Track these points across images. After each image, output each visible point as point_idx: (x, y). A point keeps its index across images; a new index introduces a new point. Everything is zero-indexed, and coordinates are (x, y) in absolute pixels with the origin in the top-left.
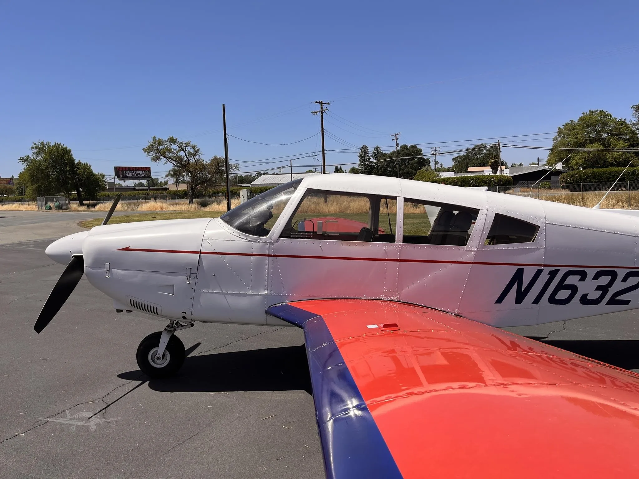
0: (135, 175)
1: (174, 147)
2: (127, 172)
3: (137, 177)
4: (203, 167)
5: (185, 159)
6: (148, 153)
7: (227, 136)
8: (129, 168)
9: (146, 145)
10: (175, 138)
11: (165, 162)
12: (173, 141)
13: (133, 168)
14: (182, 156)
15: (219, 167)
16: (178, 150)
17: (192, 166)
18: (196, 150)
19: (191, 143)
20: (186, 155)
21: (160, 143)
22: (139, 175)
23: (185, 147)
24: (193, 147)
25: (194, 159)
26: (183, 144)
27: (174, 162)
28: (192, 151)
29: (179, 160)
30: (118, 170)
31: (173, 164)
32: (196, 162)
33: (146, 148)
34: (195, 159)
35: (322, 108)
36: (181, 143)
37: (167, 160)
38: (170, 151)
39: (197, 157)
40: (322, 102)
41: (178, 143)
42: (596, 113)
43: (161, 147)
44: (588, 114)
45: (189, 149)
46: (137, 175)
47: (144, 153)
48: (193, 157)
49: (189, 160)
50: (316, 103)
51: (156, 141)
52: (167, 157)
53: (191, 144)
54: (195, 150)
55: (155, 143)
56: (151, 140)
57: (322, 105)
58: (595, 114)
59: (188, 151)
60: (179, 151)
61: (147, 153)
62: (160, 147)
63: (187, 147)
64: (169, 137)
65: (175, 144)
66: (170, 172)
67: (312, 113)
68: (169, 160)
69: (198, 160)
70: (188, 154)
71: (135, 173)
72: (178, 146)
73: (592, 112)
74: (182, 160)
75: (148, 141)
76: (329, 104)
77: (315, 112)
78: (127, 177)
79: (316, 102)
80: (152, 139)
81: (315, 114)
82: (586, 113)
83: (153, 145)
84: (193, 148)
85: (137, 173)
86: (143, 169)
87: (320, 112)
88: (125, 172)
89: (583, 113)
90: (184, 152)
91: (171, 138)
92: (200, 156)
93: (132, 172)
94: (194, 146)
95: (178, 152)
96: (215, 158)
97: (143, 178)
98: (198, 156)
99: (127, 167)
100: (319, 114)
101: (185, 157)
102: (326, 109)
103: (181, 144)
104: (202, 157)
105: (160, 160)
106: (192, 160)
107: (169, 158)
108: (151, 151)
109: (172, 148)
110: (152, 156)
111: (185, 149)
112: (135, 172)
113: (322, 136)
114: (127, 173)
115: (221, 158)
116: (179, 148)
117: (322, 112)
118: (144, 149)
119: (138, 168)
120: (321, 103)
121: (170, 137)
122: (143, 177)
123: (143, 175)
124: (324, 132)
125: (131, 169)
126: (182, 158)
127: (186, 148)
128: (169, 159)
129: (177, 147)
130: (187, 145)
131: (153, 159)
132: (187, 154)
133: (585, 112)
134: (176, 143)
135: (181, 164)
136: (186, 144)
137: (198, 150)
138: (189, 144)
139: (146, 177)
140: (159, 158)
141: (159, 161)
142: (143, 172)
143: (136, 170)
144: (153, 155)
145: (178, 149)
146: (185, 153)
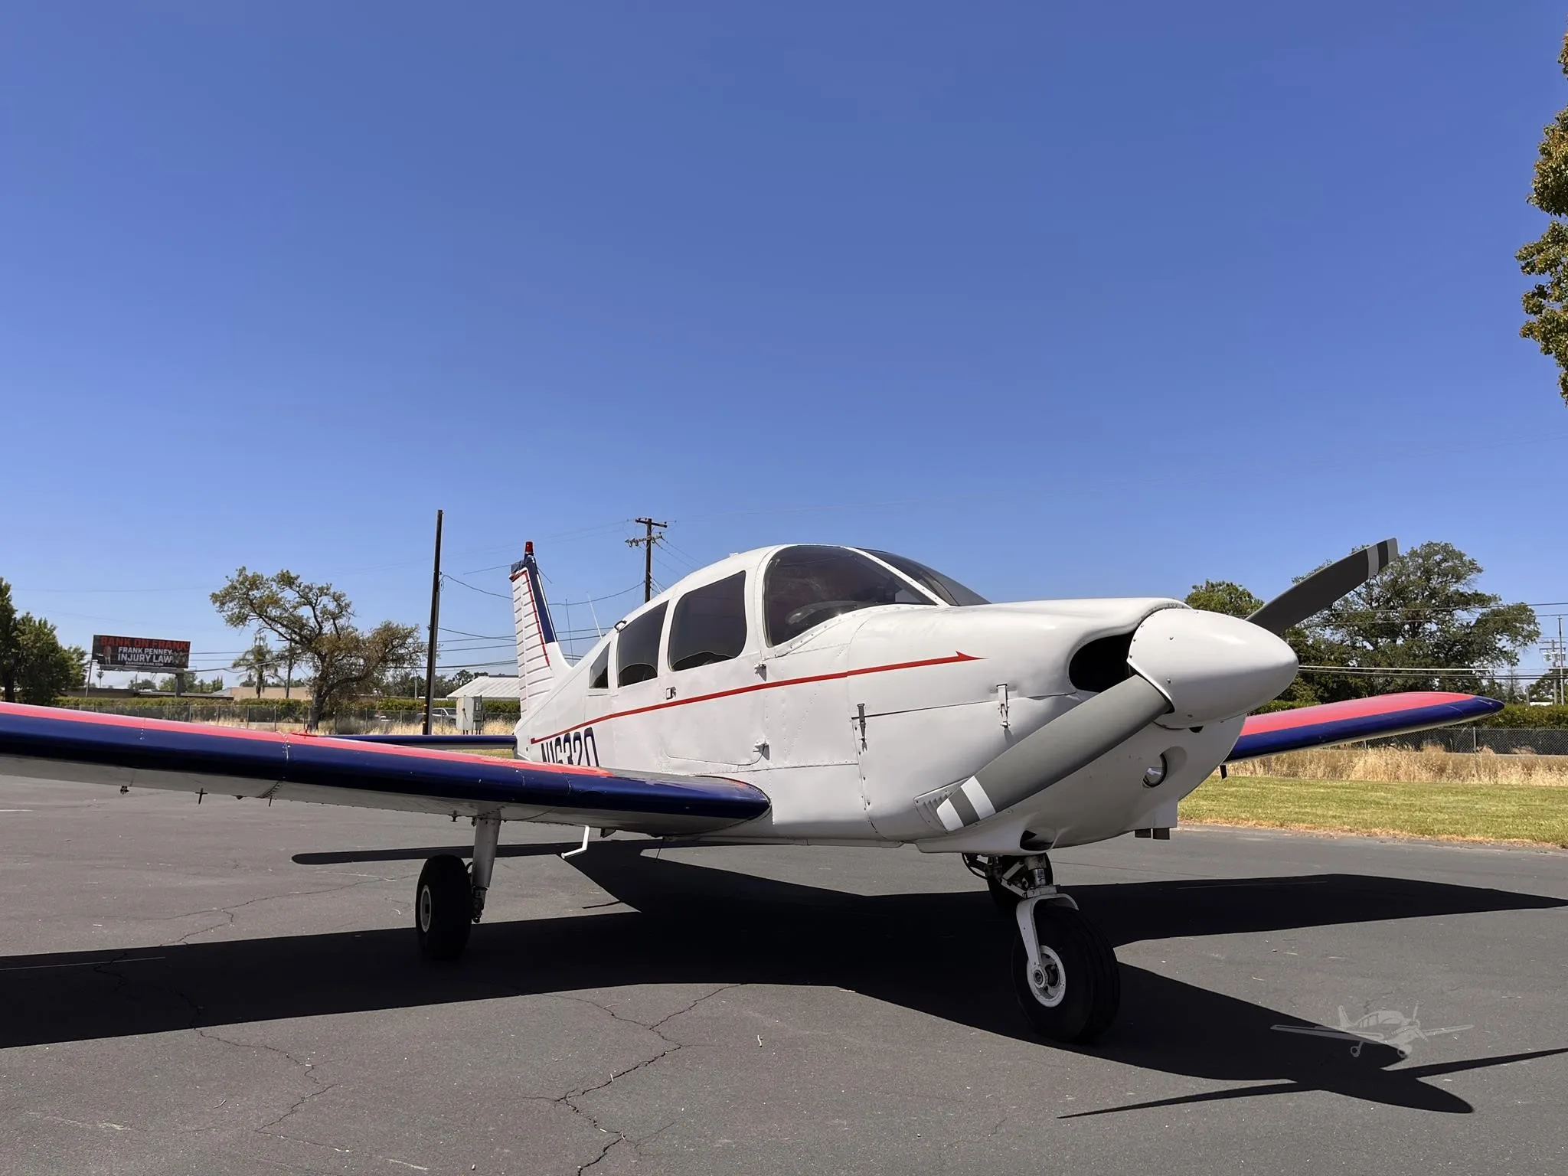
0: (146, 659)
1: (289, 596)
2: (125, 649)
3: (151, 664)
4: (355, 645)
5: (312, 622)
6: (223, 604)
7: (440, 577)
8: (132, 640)
9: (221, 586)
10: (292, 575)
11: (260, 629)
12: (287, 580)
13: (143, 641)
14: (305, 617)
15: (394, 647)
16: (297, 603)
17: (330, 641)
18: (343, 604)
19: (332, 588)
20: (316, 617)
21: (255, 583)
22: (157, 659)
23: (315, 598)
24: (337, 598)
25: (333, 626)
26: (311, 590)
27: (282, 630)
28: (332, 606)
29: (295, 625)
30: (102, 644)
31: (280, 634)
32: (337, 632)
33: (217, 593)
34: (335, 626)
35: (649, 533)
36: (307, 587)
37: (266, 623)
38: (275, 602)
39: (341, 622)
40: (650, 520)
41: (299, 587)
42: (1221, 588)
43: (255, 593)
44: (1204, 588)
45: (326, 601)
46: (151, 660)
47: (212, 603)
48: (332, 620)
49: (321, 628)
50: (637, 521)
51: (246, 578)
52: (270, 618)
53: (332, 591)
54: (339, 605)
55: (242, 583)
56: (235, 576)
57: (650, 528)
58: (1218, 591)
59: (321, 606)
60: (300, 604)
61: (218, 604)
62: (253, 592)
63: (320, 596)
64: (280, 572)
65: (291, 588)
66: (247, 657)
67: (627, 541)
68: (270, 625)
69: (342, 629)
70: (321, 613)
71: (148, 654)
72: (298, 592)
73: (1213, 586)
74: (303, 626)
75: (227, 577)
76: (666, 526)
77: (634, 541)
78: (123, 663)
79: (639, 521)
80: (237, 573)
81: (634, 544)
82: (1201, 587)
83: (238, 586)
84: (336, 601)
85: (152, 655)
86: (170, 646)
87: (645, 542)
88: (120, 650)
89: (1194, 587)
90: (311, 608)
91: (283, 575)
92: (349, 618)
93: (140, 651)
94: (340, 596)
95: (295, 608)
96: (385, 627)
97: (167, 667)
98: (345, 618)
99: (127, 638)
100: (643, 545)
101: (313, 620)
102: (659, 535)
103: (307, 590)
104: (354, 622)
105: (247, 623)
106: (328, 628)
107: (272, 621)
108: (231, 602)
109: (282, 597)
110: (230, 613)
111: (314, 601)
112: (146, 650)
113: (646, 591)
114: (125, 653)
115: (401, 626)
116: (302, 597)
117: (649, 542)
118: (214, 594)
119: (158, 641)
120: (649, 523)
121: (282, 571)
122: (166, 665)
123: (168, 659)
124: (651, 585)
125: (138, 644)
126: (304, 621)
127: (317, 600)
128: (270, 622)
129: (297, 595)
130: (322, 591)
131: (232, 619)
132: (318, 613)
133: (1199, 585)
134: (294, 587)
135: (299, 635)
136: (321, 589)
137: (348, 605)
138: (328, 590)
139: (175, 666)
140: (246, 618)
141: (245, 625)
142: (170, 652)
143: (149, 648)
144: (233, 609)
145: (298, 600)
146: (314, 609)
